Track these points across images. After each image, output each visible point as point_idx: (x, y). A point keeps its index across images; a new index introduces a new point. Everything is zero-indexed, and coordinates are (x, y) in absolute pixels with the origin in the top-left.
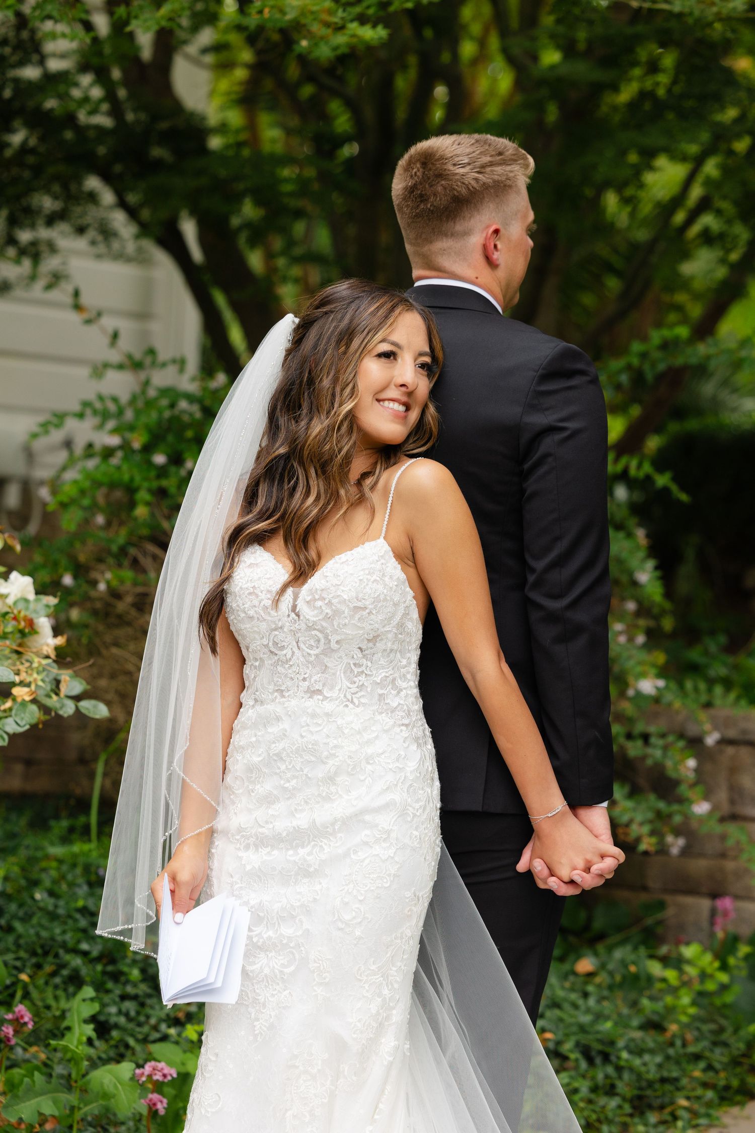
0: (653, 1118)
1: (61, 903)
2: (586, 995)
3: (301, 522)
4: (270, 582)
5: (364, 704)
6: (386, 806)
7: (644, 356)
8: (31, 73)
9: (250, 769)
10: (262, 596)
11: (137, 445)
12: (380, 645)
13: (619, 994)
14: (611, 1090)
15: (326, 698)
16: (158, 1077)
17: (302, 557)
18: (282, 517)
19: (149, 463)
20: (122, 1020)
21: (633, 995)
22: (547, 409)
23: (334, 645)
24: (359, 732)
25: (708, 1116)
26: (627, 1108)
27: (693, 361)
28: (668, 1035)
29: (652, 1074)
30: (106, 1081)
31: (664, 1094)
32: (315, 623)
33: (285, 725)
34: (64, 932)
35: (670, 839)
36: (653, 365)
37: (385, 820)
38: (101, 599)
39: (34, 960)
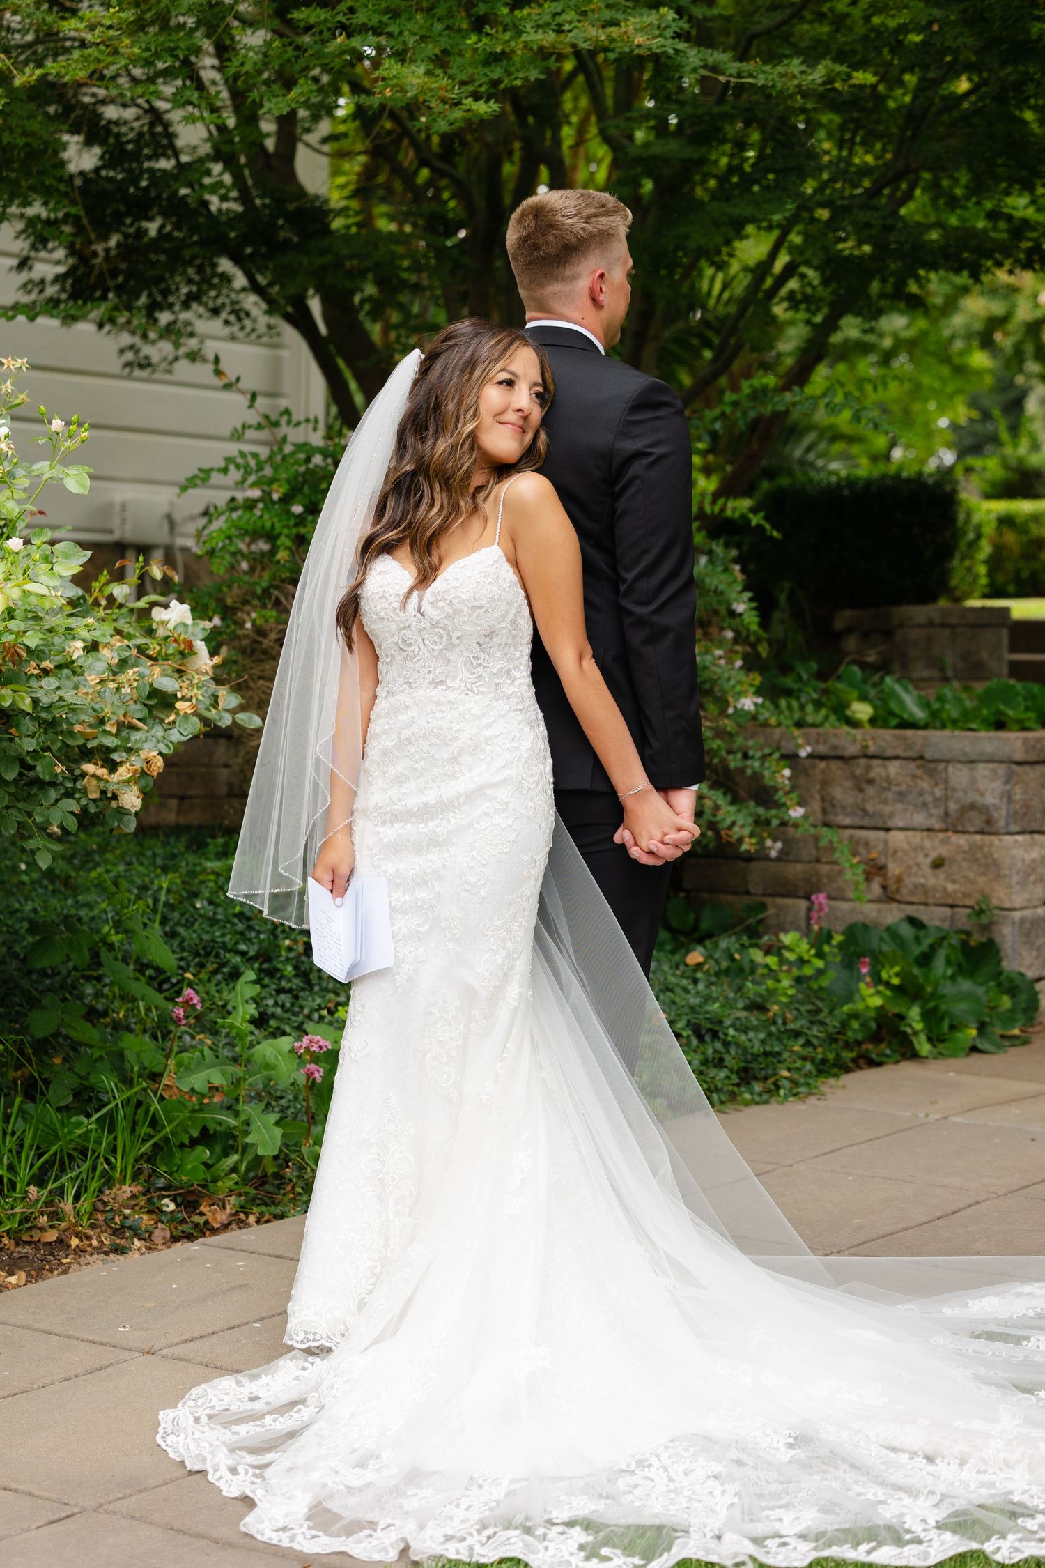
0: (757, 1087)
1: (220, 910)
2: (695, 981)
3: (426, 530)
4: (398, 587)
5: (483, 693)
6: (504, 781)
7: (735, 404)
8: (165, 164)
9: (385, 753)
10: (392, 599)
11: (276, 496)
12: (496, 640)
13: (725, 980)
14: (720, 1063)
15: (448, 688)
16: (315, 1048)
17: (426, 562)
18: (409, 526)
19: (288, 513)
20: (279, 1010)
21: (738, 981)
22: (636, 437)
23: (455, 641)
24: (479, 718)
25: (808, 1085)
26: (735, 1079)
27: (781, 408)
28: (771, 1014)
29: (757, 1048)
30: (268, 1053)
31: (767, 1066)
32: (438, 621)
33: (413, 712)
34: (223, 935)
35: (769, 843)
36: (744, 413)
37: (503, 794)
38: (247, 636)
39: (197, 960)
